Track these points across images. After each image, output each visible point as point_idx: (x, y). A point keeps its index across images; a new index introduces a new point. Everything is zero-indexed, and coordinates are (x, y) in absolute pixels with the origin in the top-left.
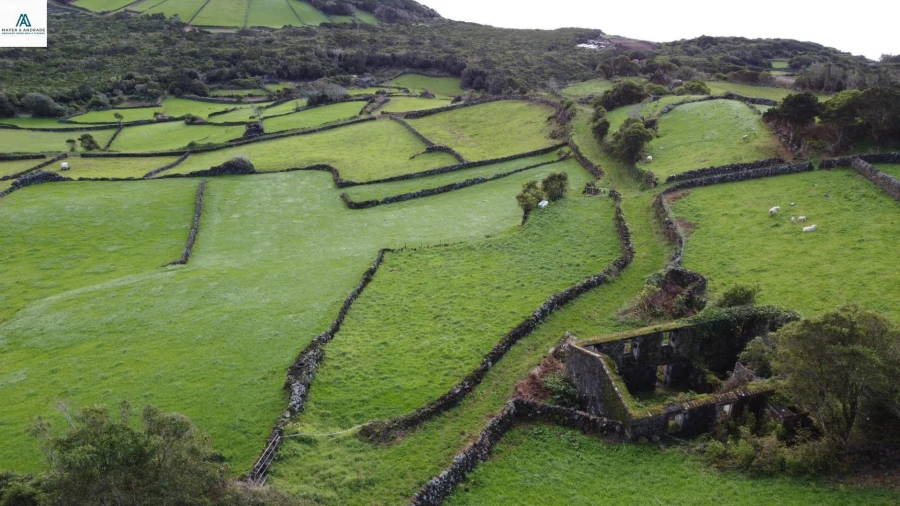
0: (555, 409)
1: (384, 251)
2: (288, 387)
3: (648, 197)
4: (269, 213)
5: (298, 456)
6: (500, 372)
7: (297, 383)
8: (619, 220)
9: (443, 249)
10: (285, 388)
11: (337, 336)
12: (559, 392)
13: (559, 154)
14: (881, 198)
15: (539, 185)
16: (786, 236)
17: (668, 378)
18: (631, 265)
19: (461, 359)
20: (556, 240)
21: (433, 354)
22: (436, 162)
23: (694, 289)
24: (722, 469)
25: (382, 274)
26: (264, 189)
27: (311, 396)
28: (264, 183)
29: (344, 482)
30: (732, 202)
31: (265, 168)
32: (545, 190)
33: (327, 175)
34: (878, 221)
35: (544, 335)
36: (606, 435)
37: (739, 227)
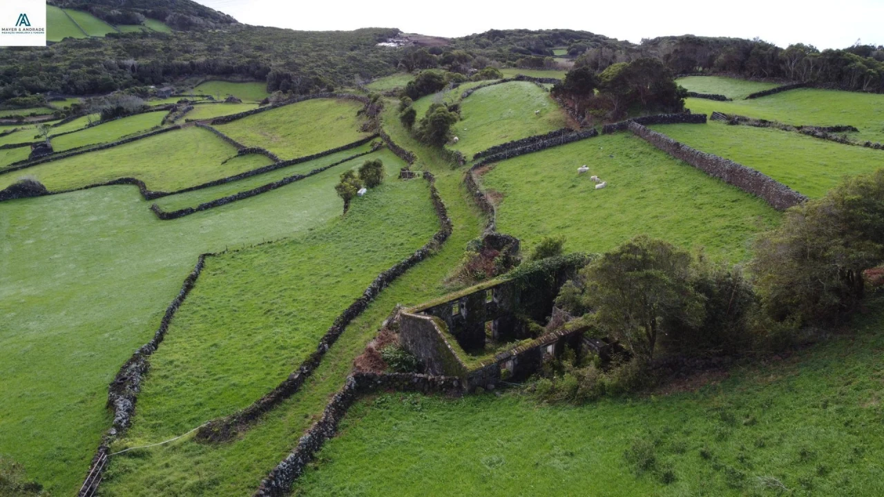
0: (395, 376)
1: (204, 256)
2: (111, 405)
3: (459, 175)
4: (69, 234)
5: (130, 472)
6: (337, 353)
7: (121, 398)
8: (435, 198)
9: (267, 246)
10: (107, 407)
11: (161, 346)
12: (397, 361)
13: (372, 145)
14: (654, 153)
15: (356, 174)
17: (496, 333)
18: (451, 237)
19: (298, 347)
20: (378, 224)
21: (268, 347)
22: (250, 164)
23: (509, 250)
24: (551, 403)
25: (205, 279)
26: (61, 210)
27: (139, 409)
28: (60, 203)
29: (185, 487)
30: (533, 170)
31: (58, 188)
32: (362, 178)
33: (133, 189)
34: (654, 173)
35: (376, 312)
36: (445, 392)
37: (541, 192)
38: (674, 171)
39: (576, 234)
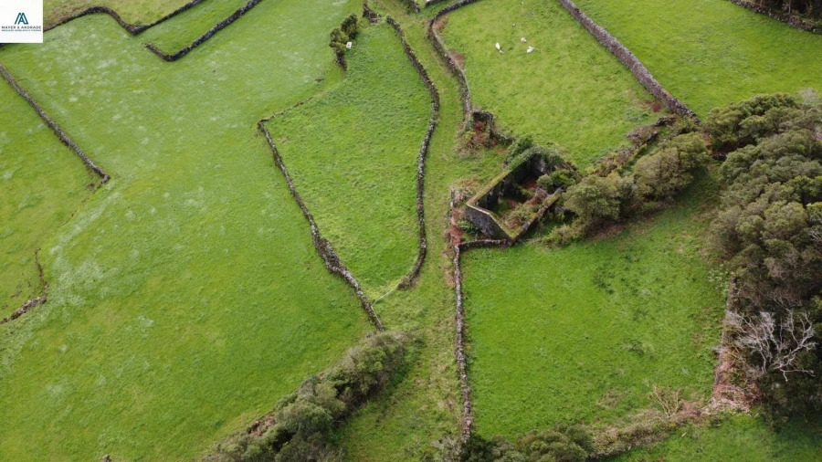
0: (474, 242)
1: (262, 122)
2: (336, 273)
3: (419, 24)
6: (429, 222)
7: (345, 271)
8: (412, 56)
9: (302, 107)
10: (331, 273)
11: (318, 223)
12: (468, 230)
16: (519, 58)
20: (378, 84)
21: (382, 218)
23: (490, 126)
24: (551, 248)
25: (283, 149)
29: (415, 315)
32: (346, 32)
36: (501, 247)
39: (523, 102)
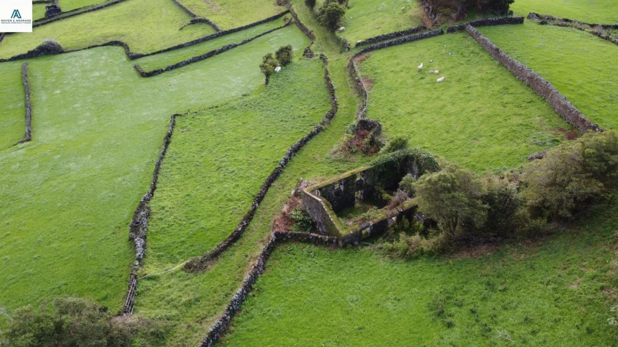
0: (299, 234)
1: (175, 116)
3: (345, 59)
4: (83, 87)
5: (149, 289)
6: (264, 209)
7: (138, 238)
8: (328, 79)
9: (215, 110)
10: (130, 240)
11: (156, 194)
12: (300, 221)
13: (285, 20)
14: (481, 54)
15: (274, 56)
16: (427, 86)
17: (362, 197)
18: (336, 115)
19: (239, 200)
20: (289, 98)
21: (221, 199)
22: (200, 32)
23: (374, 134)
25: (177, 137)
26: (74, 66)
27: (149, 244)
28: (73, 60)
29: (181, 302)
30: (396, 61)
31: (69, 49)
32: (278, 58)
33: (120, 50)
34: (479, 71)
35: (287, 177)
36: (328, 246)
37: (400, 80)
38: (493, 71)
39: (419, 120)
